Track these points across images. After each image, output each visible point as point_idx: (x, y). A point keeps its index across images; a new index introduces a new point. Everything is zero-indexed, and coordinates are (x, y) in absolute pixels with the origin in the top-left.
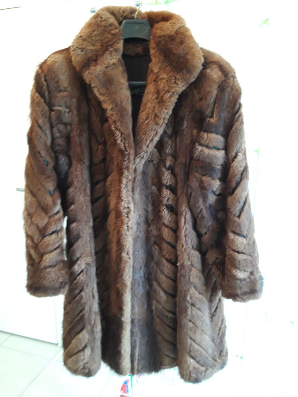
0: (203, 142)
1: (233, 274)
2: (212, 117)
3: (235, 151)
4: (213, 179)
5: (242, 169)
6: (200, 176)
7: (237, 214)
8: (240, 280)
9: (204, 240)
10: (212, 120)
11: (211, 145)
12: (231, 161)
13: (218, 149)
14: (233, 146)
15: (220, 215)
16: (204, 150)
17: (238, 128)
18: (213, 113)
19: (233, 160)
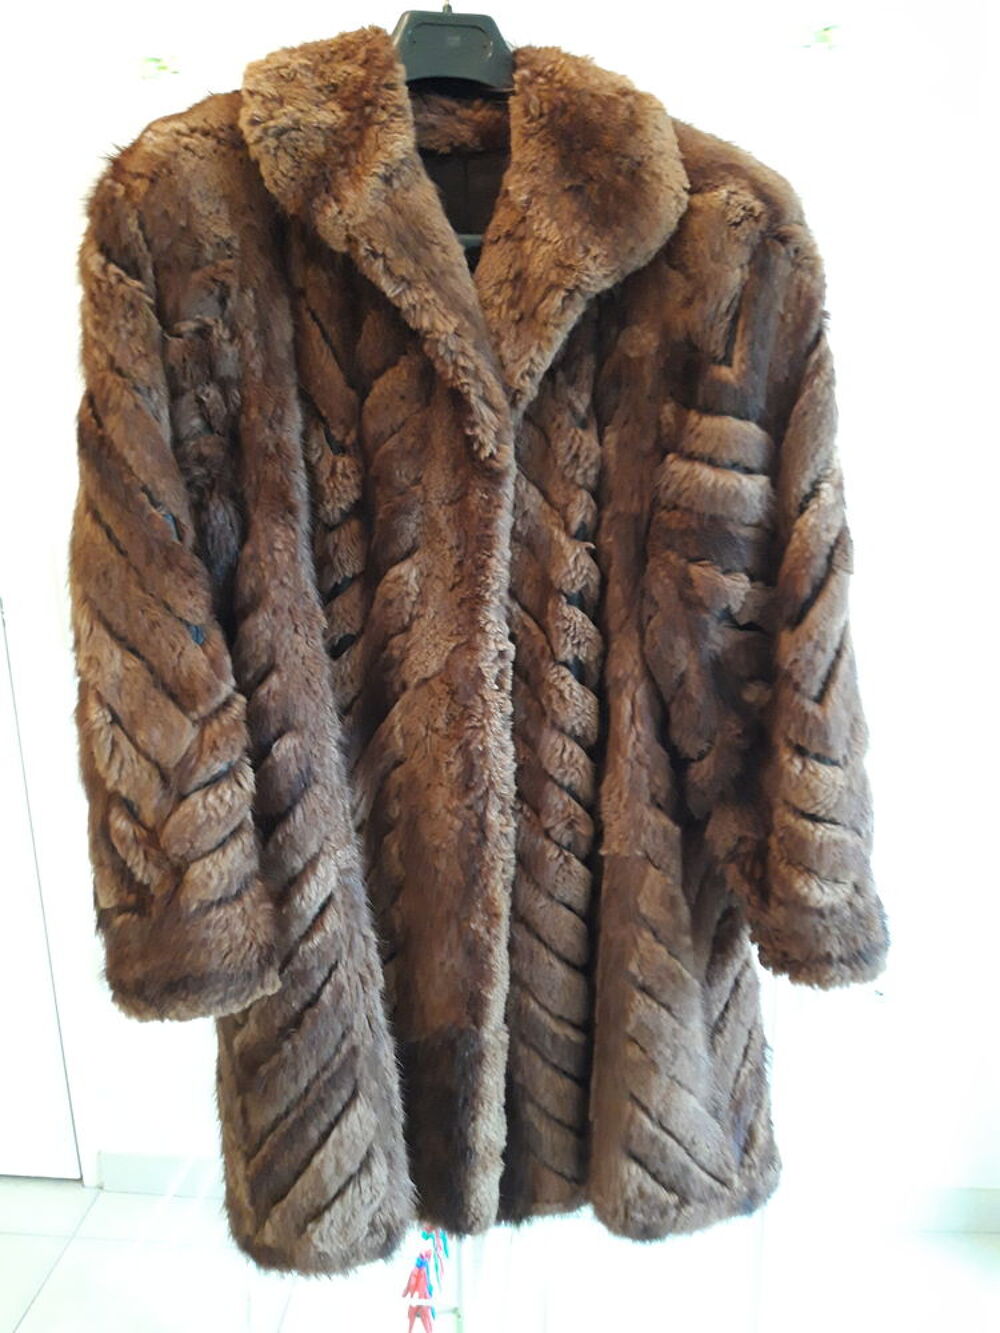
0: (697, 446)
1: (798, 895)
2: (727, 361)
3: (810, 475)
4: (727, 572)
5: (830, 537)
6: (683, 561)
7: (815, 692)
8: (821, 913)
9: (696, 779)
10: (725, 373)
11: (726, 456)
12: (793, 512)
13: (748, 471)
14: (805, 459)
15: (752, 694)
16: (700, 473)
17: (820, 396)
18: (732, 348)
19: (802, 509)
